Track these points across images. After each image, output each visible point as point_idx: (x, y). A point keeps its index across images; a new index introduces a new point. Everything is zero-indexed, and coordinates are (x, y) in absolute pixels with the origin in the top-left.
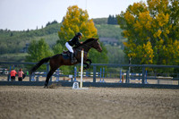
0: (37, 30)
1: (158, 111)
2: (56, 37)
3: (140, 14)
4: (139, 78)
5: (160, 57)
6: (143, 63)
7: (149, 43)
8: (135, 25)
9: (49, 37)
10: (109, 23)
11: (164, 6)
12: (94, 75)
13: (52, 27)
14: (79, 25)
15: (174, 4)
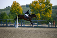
0: (3, 9)
1: (42, 35)
2: (9, 11)
3: (36, 4)
4: (36, 24)
5: (42, 18)
6: (37, 20)
7: (39, 13)
8: (34, 8)
9: (7, 11)
10: (26, 7)
11: (43, 2)
12: (22, 23)
13: (8, 8)
14: (17, 7)
15: (46, 1)
